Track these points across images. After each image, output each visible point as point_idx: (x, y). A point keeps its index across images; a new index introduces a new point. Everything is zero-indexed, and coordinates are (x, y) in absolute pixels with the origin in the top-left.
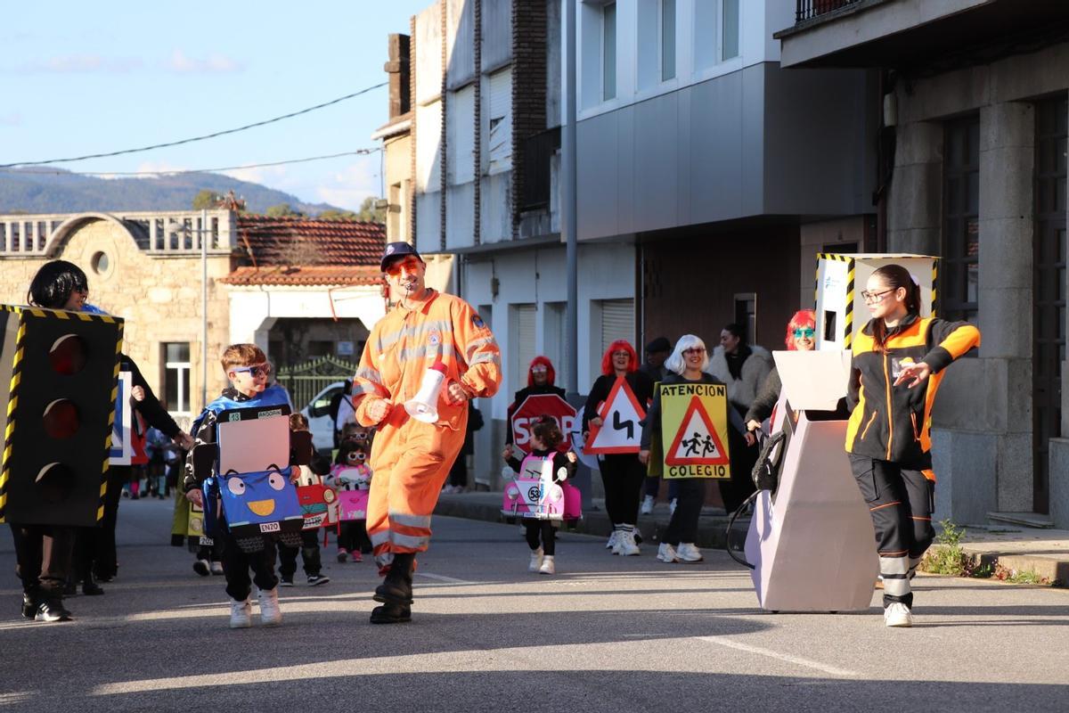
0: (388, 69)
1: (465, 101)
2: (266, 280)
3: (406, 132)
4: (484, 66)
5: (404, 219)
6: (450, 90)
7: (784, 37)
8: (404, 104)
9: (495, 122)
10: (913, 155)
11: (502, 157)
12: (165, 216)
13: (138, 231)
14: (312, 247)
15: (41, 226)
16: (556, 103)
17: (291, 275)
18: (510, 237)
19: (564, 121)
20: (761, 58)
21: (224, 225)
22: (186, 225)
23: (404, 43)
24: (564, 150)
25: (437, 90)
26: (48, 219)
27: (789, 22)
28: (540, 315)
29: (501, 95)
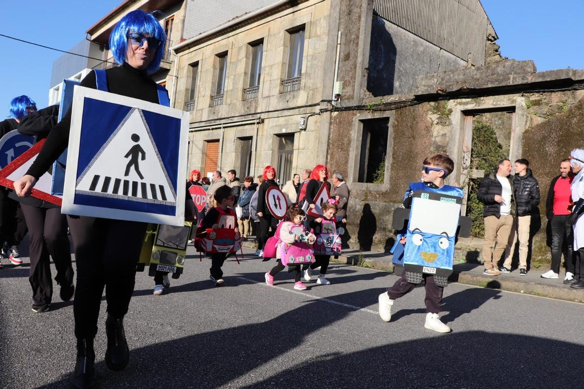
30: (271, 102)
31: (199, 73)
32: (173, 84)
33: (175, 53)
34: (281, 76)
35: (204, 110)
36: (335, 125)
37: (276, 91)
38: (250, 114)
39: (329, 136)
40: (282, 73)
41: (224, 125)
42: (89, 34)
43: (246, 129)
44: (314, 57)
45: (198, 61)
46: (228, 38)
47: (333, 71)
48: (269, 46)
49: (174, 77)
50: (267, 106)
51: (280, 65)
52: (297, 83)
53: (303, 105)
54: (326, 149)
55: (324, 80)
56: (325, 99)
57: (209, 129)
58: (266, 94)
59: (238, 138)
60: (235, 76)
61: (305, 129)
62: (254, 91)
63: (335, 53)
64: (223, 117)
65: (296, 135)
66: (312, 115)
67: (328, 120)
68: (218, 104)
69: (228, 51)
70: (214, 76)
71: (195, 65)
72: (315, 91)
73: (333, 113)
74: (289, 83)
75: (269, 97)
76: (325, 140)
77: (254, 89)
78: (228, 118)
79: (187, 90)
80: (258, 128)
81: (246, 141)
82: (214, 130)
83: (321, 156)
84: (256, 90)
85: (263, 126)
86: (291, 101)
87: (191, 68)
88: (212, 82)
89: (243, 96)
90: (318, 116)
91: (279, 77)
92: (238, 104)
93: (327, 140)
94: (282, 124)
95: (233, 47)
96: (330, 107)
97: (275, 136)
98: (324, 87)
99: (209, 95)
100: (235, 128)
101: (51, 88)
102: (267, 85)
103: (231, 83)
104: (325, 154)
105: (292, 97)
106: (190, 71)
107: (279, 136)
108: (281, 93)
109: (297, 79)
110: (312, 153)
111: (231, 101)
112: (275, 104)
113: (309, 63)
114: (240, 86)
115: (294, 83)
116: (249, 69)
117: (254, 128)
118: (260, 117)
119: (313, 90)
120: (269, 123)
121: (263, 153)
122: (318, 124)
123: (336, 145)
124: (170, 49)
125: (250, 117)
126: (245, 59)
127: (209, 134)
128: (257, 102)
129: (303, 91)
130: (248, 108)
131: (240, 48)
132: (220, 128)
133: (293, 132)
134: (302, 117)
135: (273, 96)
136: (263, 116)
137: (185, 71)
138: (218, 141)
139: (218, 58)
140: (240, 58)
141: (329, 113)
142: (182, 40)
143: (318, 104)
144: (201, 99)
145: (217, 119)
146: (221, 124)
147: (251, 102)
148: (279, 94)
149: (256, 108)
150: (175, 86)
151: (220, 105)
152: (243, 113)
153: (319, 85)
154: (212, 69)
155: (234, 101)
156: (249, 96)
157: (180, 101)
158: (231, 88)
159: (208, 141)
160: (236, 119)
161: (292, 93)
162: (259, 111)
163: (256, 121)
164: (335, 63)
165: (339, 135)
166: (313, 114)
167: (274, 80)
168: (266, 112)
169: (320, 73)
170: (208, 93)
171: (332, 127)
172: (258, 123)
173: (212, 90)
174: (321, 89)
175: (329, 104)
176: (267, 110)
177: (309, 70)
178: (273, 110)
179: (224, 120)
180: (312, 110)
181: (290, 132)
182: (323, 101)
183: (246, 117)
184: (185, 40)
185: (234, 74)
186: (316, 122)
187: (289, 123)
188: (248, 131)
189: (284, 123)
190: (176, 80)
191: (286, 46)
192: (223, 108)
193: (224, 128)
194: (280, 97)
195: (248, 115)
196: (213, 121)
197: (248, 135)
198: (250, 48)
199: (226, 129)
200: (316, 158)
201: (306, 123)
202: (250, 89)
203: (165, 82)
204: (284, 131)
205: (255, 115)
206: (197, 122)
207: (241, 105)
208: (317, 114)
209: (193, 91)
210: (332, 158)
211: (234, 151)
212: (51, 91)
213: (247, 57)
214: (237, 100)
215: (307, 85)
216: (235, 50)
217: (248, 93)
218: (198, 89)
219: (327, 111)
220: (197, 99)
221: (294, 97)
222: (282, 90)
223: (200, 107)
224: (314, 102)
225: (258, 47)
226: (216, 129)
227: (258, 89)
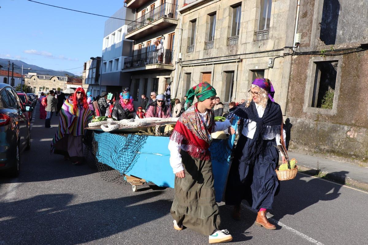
0: (84, 66)
1: (91, 70)
2: (70, 84)
3: (85, 72)
4: (93, 67)
5: (84, 80)
6: (90, 69)
7: (122, 69)
8: (85, 69)
9: (94, 73)
10: (133, 82)
11: (94, 76)
12: (61, 77)
13: (59, 78)
14: (75, 81)
15: (49, 77)
16: (100, 71)
17: (72, 84)
18: (94, 84)
19: (101, 74)
20: (120, 71)
21: (67, 78)
22: (63, 78)
23: (86, 64)
24: (100, 76)
25: (88, 69)
26: (50, 76)
27: (123, 68)
28: (97, 91)
29: (95, 70)
30: (247, 47)
31: (197, 27)
32: (180, 34)
33: (180, 14)
34: (254, 28)
35: (200, 52)
36: (295, 65)
37: (251, 39)
38: (232, 56)
39: (290, 73)
40: (255, 26)
41: (215, 63)
42: (125, 3)
43: (230, 66)
44: (279, 15)
45: (196, 19)
46: (216, 2)
47: (294, 25)
48: (245, 8)
49: (180, 30)
50: (244, 50)
51: (254, 21)
52: (266, 33)
53: (271, 49)
54: (288, 82)
55: (287, 32)
56: (288, 46)
57: (204, 65)
58: (244, 41)
59: (224, 71)
60: (221, 28)
61: (272, 67)
62: (235, 39)
63: (296, 12)
64: (213, 57)
65: (266, 71)
66: (277, 57)
67: (290, 61)
68: (210, 48)
69: (216, 11)
70: (207, 29)
71: (194, 21)
72: (279, 40)
73: (293, 56)
74: (260, 34)
75: (246, 43)
76: (287, 75)
77: (235, 38)
78: (217, 58)
79: (189, 38)
80: (238, 65)
81: (229, 74)
82: (207, 66)
83: (284, 87)
84: (236, 38)
85: (242, 65)
86: (262, 47)
87: (191, 23)
88: (206, 33)
89: (227, 43)
90: (282, 58)
91: (253, 29)
92: (224, 48)
93: (289, 76)
94: (255, 63)
95: (220, 9)
96: (291, 52)
97: (250, 71)
98: (287, 37)
99: (204, 42)
100: (222, 64)
101: (104, 37)
102: (244, 36)
103: (219, 33)
104: (287, 85)
105: (262, 44)
106: (191, 26)
107: (253, 71)
108: (255, 41)
109: (266, 31)
110: (277, 84)
111: (219, 46)
112: (250, 48)
113: (275, 20)
114: (225, 36)
115: (264, 34)
116: (231, 23)
117: (236, 65)
118: (240, 58)
119: (278, 39)
120: (246, 62)
121: (242, 82)
122: (282, 64)
123: (295, 79)
124: (177, 11)
125: (233, 58)
126: (228, 17)
127: (204, 69)
128: (237, 48)
129: (270, 40)
130: (231, 51)
131: (225, 9)
132: (212, 64)
133: (263, 69)
134: (270, 59)
135: (248, 43)
136: (241, 57)
137: (187, 26)
138: (210, 73)
139: (209, 17)
140: (225, 16)
141: (290, 56)
142: (185, 4)
143: (282, 50)
144: (198, 44)
145: (210, 58)
146: (212, 62)
147: (233, 47)
148: (253, 41)
149: (237, 51)
150: (181, 35)
151: (211, 48)
152: (227, 54)
153: (283, 36)
154: (205, 24)
155: (221, 46)
156: (232, 43)
157: (184, 45)
158: (219, 38)
159: (204, 73)
160: (222, 59)
161: (262, 41)
162: (239, 53)
163: (237, 60)
164: (296, 20)
165: (298, 72)
166: (279, 57)
167: (249, 32)
168: (244, 54)
169: (284, 27)
170: (203, 40)
171: (292, 66)
172: (238, 62)
173: (206, 39)
174: (284, 39)
175: (291, 50)
176: (245, 53)
177: (275, 25)
178: (249, 53)
179: (214, 59)
180: (277, 53)
181: (261, 69)
182: (286, 47)
183: (229, 57)
184: (187, 4)
185: (221, 27)
186: (280, 63)
187: (260, 62)
188: (231, 67)
189: (257, 62)
190: (181, 32)
191: (258, 8)
192: (213, 50)
193: (214, 64)
194: (254, 43)
195: (231, 56)
196: (206, 60)
197: (231, 70)
198: (232, 9)
199: (215, 65)
200: (280, 88)
201: (273, 63)
202: (233, 38)
203: (174, 33)
204: (257, 68)
205: (236, 56)
206: (196, 60)
207: (226, 49)
208: (281, 57)
209: (193, 39)
210: (292, 89)
211: (222, 80)
212: (105, 39)
213: (229, 15)
214: (223, 45)
215: (274, 35)
216: (221, 11)
217: (231, 40)
218: (196, 37)
219: (289, 55)
220: (195, 44)
221: (264, 44)
222: (255, 38)
223: (198, 50)
224: (279, 48)
225: (238, 8)
226: (209, 65)
227: (238, 38)
